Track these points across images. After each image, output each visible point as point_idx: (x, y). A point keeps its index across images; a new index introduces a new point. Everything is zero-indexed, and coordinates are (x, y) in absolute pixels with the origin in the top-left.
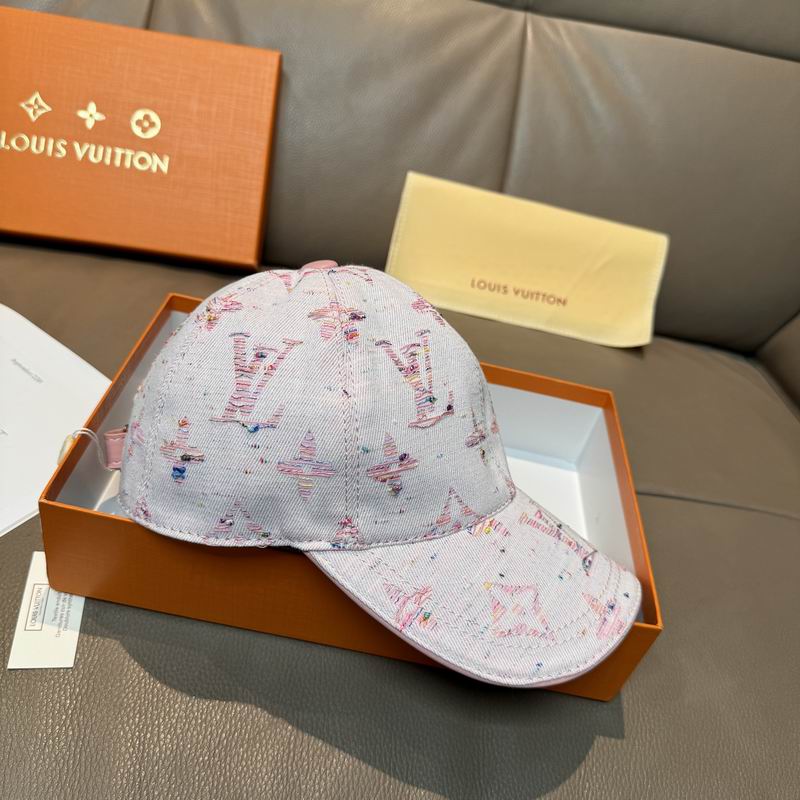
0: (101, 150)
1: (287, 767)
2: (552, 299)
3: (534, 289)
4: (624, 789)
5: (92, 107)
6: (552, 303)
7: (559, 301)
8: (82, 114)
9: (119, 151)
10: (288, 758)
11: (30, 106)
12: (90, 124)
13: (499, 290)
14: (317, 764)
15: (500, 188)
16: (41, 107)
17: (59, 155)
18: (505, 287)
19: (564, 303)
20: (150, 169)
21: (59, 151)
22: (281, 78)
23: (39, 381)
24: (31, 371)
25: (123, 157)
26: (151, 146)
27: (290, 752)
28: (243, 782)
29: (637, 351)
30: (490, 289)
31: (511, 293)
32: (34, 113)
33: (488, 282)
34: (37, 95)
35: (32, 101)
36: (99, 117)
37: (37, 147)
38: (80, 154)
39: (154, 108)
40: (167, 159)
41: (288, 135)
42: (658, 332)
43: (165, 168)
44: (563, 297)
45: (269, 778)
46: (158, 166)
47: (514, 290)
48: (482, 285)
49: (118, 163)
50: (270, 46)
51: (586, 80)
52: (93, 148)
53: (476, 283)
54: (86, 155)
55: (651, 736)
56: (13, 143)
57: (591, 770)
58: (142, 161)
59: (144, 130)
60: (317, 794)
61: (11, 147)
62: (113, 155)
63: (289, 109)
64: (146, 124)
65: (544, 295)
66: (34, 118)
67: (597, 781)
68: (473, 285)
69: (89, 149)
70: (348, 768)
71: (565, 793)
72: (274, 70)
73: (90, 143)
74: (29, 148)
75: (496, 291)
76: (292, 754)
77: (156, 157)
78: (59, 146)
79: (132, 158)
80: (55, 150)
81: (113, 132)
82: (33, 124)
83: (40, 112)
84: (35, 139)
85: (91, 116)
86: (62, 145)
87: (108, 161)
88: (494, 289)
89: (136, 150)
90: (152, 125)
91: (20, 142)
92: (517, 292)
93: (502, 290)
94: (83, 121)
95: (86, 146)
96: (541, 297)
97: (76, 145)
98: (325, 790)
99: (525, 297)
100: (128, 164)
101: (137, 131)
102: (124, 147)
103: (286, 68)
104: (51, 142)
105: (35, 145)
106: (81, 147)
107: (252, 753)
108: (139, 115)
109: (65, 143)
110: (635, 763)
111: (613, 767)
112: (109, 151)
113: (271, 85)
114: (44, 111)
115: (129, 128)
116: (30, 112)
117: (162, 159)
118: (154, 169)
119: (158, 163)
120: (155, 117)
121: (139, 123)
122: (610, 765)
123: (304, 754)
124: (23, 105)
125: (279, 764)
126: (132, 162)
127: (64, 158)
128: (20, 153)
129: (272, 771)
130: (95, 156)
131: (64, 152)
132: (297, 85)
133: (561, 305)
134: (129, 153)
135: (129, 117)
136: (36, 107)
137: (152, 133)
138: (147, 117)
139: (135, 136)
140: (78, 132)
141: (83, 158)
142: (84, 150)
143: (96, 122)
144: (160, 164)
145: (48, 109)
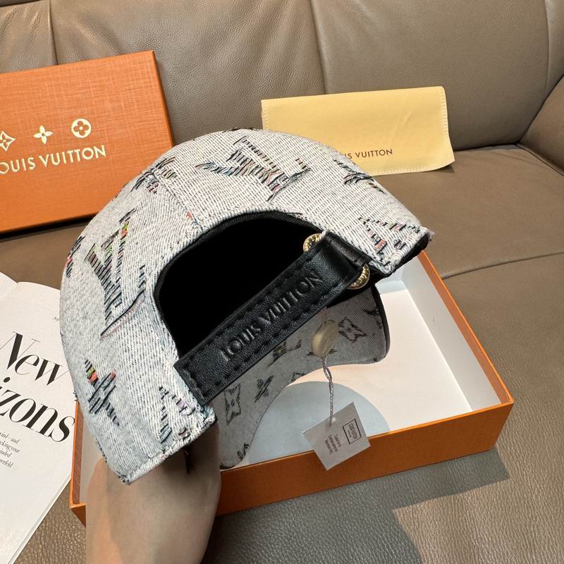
0: (58, 155)
5: (42, 129)
8: (37, 136)
9: (70, 152)
11: (1, 142)
12: (44, 140)
16: (8, 140)
17: (32, 168)
19: (391, 152)
20: (94, 157)
21: (30, 166)
25: (74, 155)
32: (5, 145)
34: (2, 133)
35: (1, 138)
36: (49, 134)
37: (16, 168)
38: (45, 162)
40: (103, 146)
43: (103, 153)
46: (99, 153)
49: (72, 160)
52: (52, 155)
54: (49, 162)
58: (88, 154)
59: (81, 133)
62: (67, 156)
64: (81, 128)
66: (6, 149)
69: (50, 158)
72: (153, 63)
73: (49, 153)
74: (10, 170)
78: (29, 162)
79: (80, 154)
80: (28, 166)
81: (62, 141)
82: (7, 153)
83: (9, 144)
84: (11, 163)
85: (43, 135)
86: (31, 161)
87: (65, 162)
89: (81, 147)
90: (86, 127)
91: (2, 168)
94: (39, 140)
95: (47, 156)
97: (41, 157)
100: (79, 159)
101: (77, 134)
102: (72, 148)
104: (23, 160)
105: (13, 166)
106: (44, 158)
108: (75, 124)
109: (32, 158)
113: (155, 74)
114: (10, 142)
115: (71, 134)
116: (2, 146)
117: (101, 149)
118: (97, 156)
120: (85, 122)
121: (76, 129)
126: (81, 156)
127: (35, 169)
128: (5, 175)
130: (56, 161)
131: (34, 164)
134: (77, 151)
135: (69, 127)
136: (5, 141)
137: (87, 133)
138: (80, 124)
139: (77, 139)
140: (39, 149)
141: (48, 164)
142: (47, 158)
143: (48, 138)
144: (99, 151)
145: (13, 139)
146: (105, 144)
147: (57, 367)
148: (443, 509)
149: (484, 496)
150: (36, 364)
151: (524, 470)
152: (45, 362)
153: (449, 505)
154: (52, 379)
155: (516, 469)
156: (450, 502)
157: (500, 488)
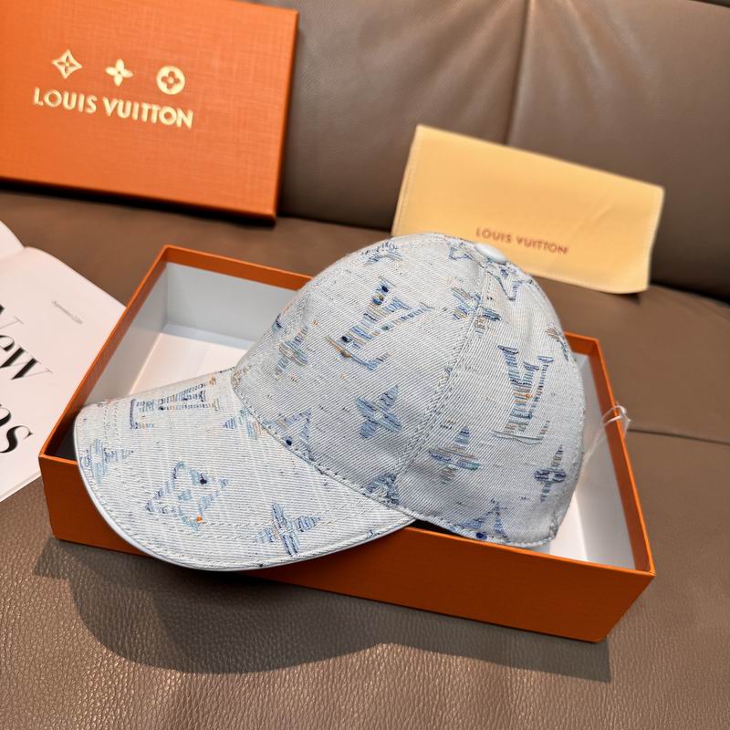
0: (129, 105)
1: (327, 689)
2: (553, 248)
3: (536, 237)
4: (643, 711)
5: (120, 64)
6: (554, 251)
7: (560, 249)
8: (110, 71)
9: (146, 107)
10: (328, 680)
11: (61, 63)
12: (118, 81)
13: (502, 239)
14: (356, 686)
15: (504, 140)
16: (72, 65)
17: (89, 111)
18: (509, 236)
19: (565, 250)
20: (175, 124)
21: (90, 107)
22: (298, 38)
23: (79, 322)
24: (71, 313)
25: (150, 112)
26: (177, 101)
27: (329, 675)
28: (286, 703)
29: (633, 297)
30: (494, 238)
31: (515, 241)
32: (66, 70)
33: (492, 231)
34: (68, 53)
35: (63, 59)
36: (127, 74)
37: (69, 103)
38: (109, 110)
39: (178, 65)
40: (191, 114)
41: (304, 92)
42: (654, 280)
43: (189, 123)
44: (564, 246)
45: (310, 700)
46: (183, 122)
47: (518, 238)
48: (487, 233)
49: (145, 118)
50: (288, 6)
51: (586, 39)
52: (121, 103)
53: (481, 232)
54: (115, 110)
55: (667, 662)
56: (47, 99)
57: (612, 693)
58: (168, 116)
59: (170, 86)
60: (356, 715)
61: (44, 102)
62: (141, 110)
63: (305, 67)
64: (171, 81)
65: (546, 244)
66: (65, 75)
67: (618, 703)
68: (478, 234)
69: (117, 105)
70: (384, 690)
71: (589, 715)
72: (292, 28)
73: (118, 99)
74: (62, 104)
75: (500, 240)
76: (331, 677)
77: (181, 113)
78: (90, 102)
79: (159, 114)
80: (86, 105)
81: (140, 89)
82: (65, 80)
83: (71, 70)
84: (66, 95)
85: (119, 73)
86: (93, 101)
87: (135, 116)
88: (498, 238)
89: (162, 105)
90: (177, 81)
91: (53, 98)
92: (520, 241)
93: (506, 239)
94: (112, 78)
95: (115, 102)
96: (543, 245)
97: (106, 101)
98: (363, 710)
99: (528, 245)
100: (154, 119)
101: (163, 87)
102: (150, 102)
103: (302, 27)
104: (82, 98)
105: (68, 101)
106: (110, 102)
107: (294, 675)
108: (165, 72)
109: (95, 99)
110: (653, 686)
111: (632, 690)
112: (137, 106)
113: (289, 43)
114: (75, 69)
115: (155, 85)
116: (62, 69)
117: (186, 114)
118: (179, 124)
119: (182, 118)
120: (179, 74)
121: (164, 79)
122: (630, 688)
123: (343, 676)
124: (55, 63)
125: (319, 686)
126: (158, 117)
127: (94, 113)
128: (53, 108)
129: (313, 692)
130: (124, 111)
131: (94, 107)
132: (311, 44)
133: (562, 253)
134: (155, 108)
135: (155, 74)
136: (68, 65)
137: (177, 89)
138: (172, 74)
139: (160, 93)
140: (107, 88)
141: (112, 113)
142: (113, 106)
143: (124, 79)
144: (185, 119)
145: (79, 66)
146: (194, 112)
147: (32, 362)
148: (481, 716)
149: (543, 718)
150: (7, 349)
151: (609, 703)
152: (20, 351)
153: (491, 714)
154: (20, 374)
155: (599, 698)
156: (494, 711)
157: (570, 715)
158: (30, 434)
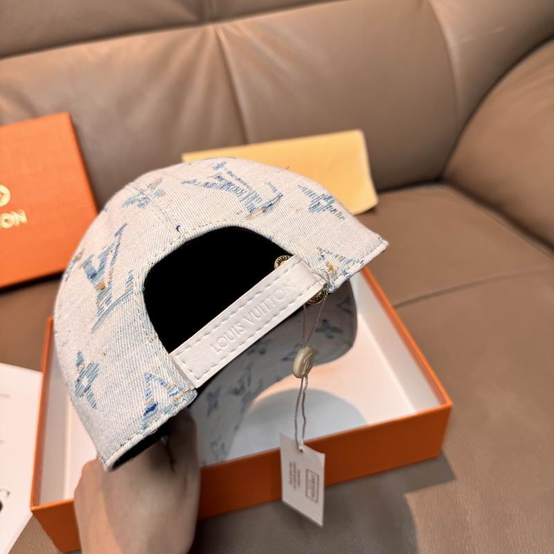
15: (244, 141)
20: (15, 224)
22: (75, 129)
26: (9, 208)
29: (371, 211)
43: (24, 219)
50: (58, 110)
63: (89, 147)
72: (69, 126)
77: (14, 214)
90: (3, 194)
117: (20, 214)
118: (18, 223)
119: (18, 218)
120: (3, 189)
137: (6, 200)
144: (20, 218)
146: (25, 209)
158: (8, 493)
